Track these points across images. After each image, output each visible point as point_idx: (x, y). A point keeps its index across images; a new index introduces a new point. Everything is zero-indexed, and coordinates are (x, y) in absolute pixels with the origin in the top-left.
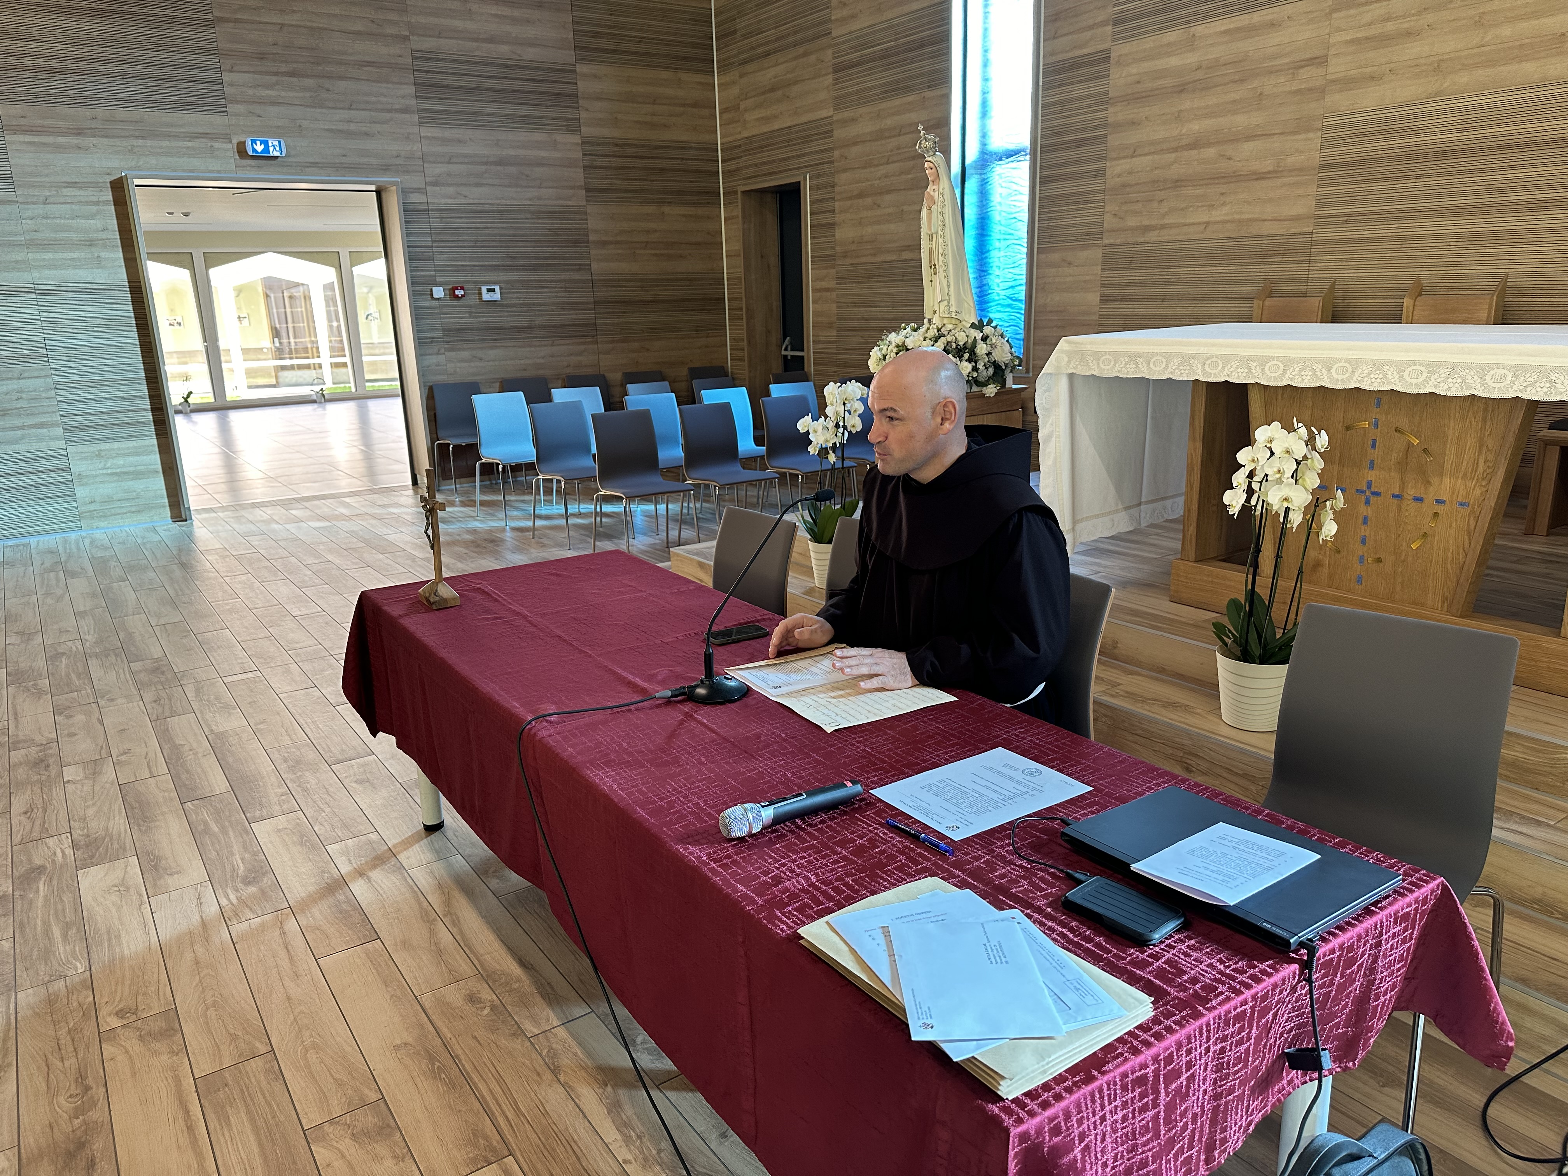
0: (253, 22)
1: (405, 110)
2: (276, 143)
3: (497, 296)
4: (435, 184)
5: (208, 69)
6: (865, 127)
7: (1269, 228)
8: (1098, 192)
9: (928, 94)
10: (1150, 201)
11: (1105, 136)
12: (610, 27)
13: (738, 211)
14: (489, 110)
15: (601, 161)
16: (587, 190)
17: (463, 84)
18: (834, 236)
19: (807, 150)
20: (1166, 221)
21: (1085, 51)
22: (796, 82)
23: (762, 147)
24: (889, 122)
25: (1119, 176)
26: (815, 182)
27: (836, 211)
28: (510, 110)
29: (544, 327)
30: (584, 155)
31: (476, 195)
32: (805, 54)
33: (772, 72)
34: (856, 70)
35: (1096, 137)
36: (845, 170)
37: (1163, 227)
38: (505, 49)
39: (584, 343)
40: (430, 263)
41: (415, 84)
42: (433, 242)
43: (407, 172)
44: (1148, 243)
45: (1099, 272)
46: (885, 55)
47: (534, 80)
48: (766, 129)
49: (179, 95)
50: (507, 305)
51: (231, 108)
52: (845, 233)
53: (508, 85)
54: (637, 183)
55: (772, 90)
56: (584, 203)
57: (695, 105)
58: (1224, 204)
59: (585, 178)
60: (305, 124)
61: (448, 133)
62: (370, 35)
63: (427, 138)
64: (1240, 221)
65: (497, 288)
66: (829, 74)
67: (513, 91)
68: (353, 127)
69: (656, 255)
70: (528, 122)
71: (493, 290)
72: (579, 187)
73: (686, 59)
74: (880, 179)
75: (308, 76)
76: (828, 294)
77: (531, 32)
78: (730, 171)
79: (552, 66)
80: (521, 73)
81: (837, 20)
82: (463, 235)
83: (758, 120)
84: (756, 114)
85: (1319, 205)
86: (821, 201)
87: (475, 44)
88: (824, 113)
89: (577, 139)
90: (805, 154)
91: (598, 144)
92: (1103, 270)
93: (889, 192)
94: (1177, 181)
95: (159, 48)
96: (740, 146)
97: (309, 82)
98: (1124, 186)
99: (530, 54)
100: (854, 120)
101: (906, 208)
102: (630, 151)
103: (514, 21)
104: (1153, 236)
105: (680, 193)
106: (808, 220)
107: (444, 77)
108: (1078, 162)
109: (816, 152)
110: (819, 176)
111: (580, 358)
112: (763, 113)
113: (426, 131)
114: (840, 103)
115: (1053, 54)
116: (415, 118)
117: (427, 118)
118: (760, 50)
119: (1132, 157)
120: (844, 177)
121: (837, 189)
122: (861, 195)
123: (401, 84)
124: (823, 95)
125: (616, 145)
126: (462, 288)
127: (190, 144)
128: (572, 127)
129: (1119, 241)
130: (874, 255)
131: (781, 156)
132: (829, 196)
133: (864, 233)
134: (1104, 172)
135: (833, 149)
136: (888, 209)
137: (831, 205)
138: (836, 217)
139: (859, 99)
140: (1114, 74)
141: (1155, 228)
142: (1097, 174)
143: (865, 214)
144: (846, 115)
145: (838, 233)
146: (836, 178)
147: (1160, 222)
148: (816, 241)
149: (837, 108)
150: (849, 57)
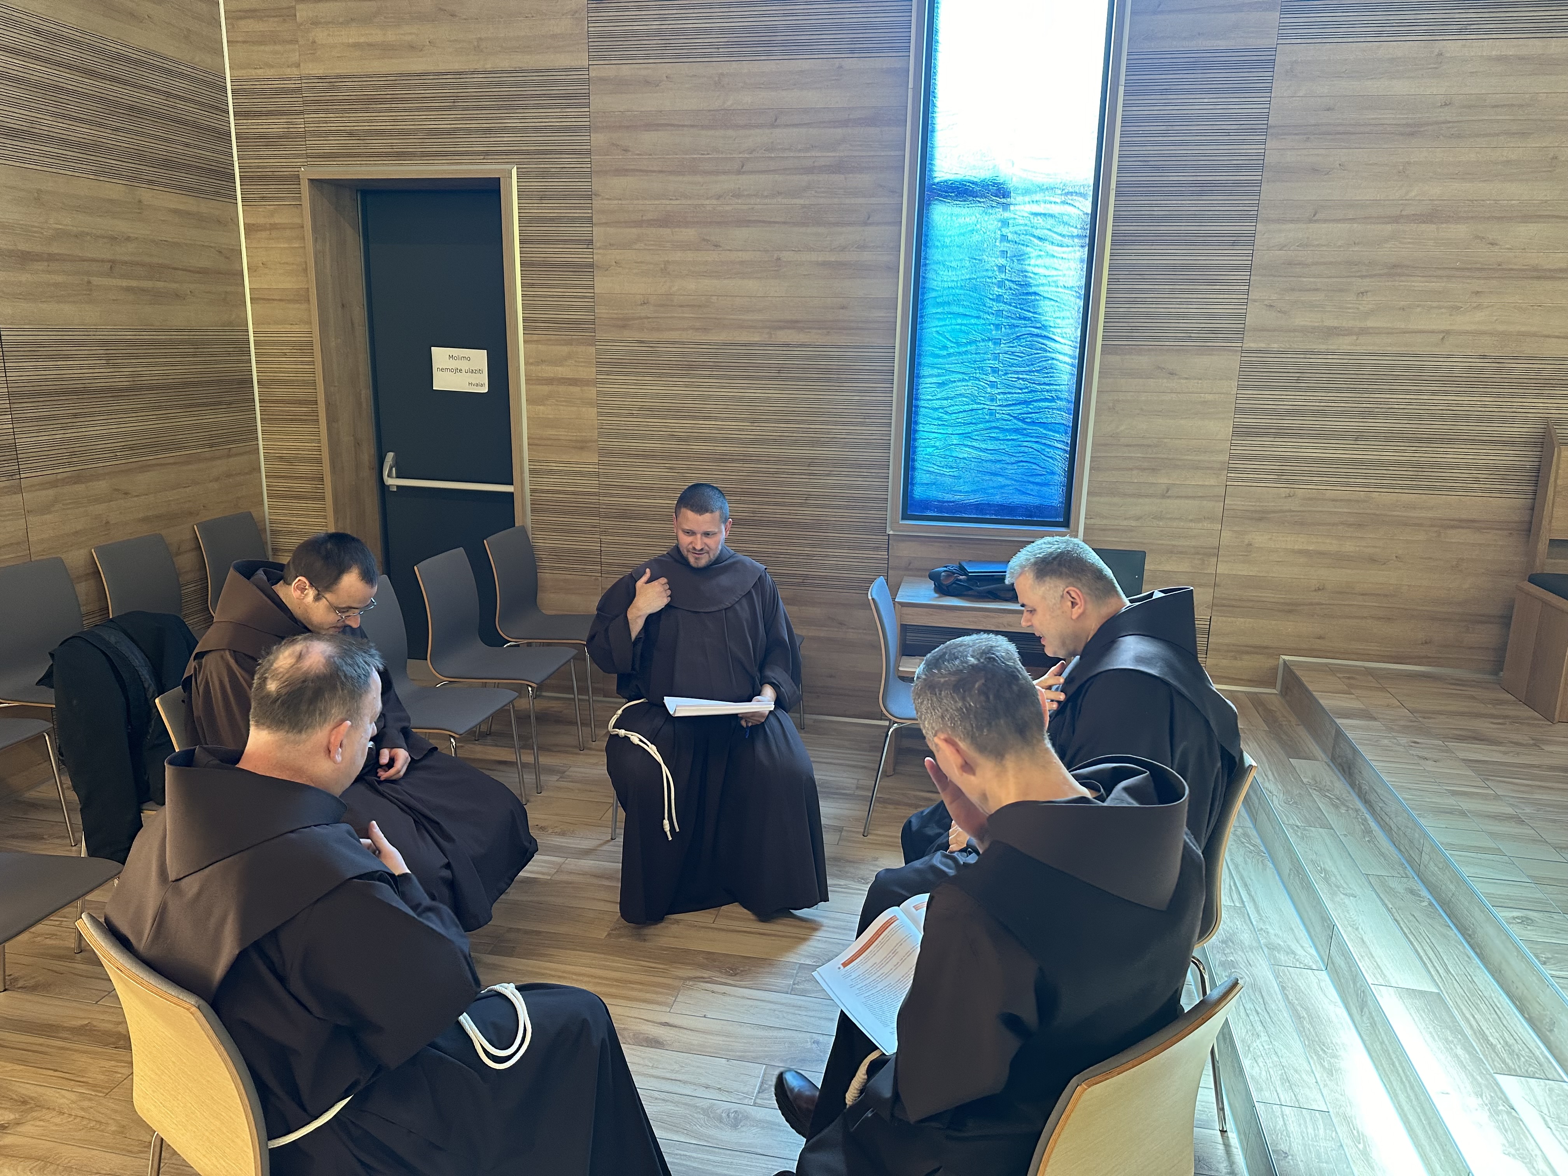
8: (1237, 268)
9: (851, 63)
10: (1341, 290)
11: (1257, 184)
18: (592, 287)
21: (1222, 44)
23: (368, 101)
24: (747, 99)
26: (535, 184)
27: (597, 244)
35: (1234, 183)
36: (621, 172)
37: (1364, 331)
44: (1333, 353)
45: (1235, 391)
48: (380, 67)
52: (619, 285)
54: (85, 129)
58: (1479, 307)
64: (1505, 334)
69: (128, 289)
74: (718, 197)
76: (577, 389)
83: (354, 46)
84: (353, 35)
86: (552, 220)
88: (563, 60)
90: (505, 130)
92: (1239, 387)
93: (743, 222)
94: (1395, 266)
96: (291, 91)
100: (652, 83)
101: (786, 256)
102: (68, 53)
105: (167, 164)
109: (537, 129)
110: (544, 175)
112: (376, 35)
114: (610, 46)
119: (1311, 221)
120: (619, 184)
121: (597, 203)
122: (665, 221)
129: (1275, 346)
130: (702, 330)
131: (429, 126)
132: (577, 213)
133: (674, 289)
134: (1250, 239)
135: (589, 129)
136: (740, 253)
137: (581, 230)
138: (598, 254)
139: (665, 47)
140: (1281, 89)
141: (1348, 332)
142: (1235, 240)
143: (678, 256)
144: (626, 71)
145: (602, 284)
146: (597, 184)
147: (1358, 324)
148: (541, 291)
149: (597, 54)
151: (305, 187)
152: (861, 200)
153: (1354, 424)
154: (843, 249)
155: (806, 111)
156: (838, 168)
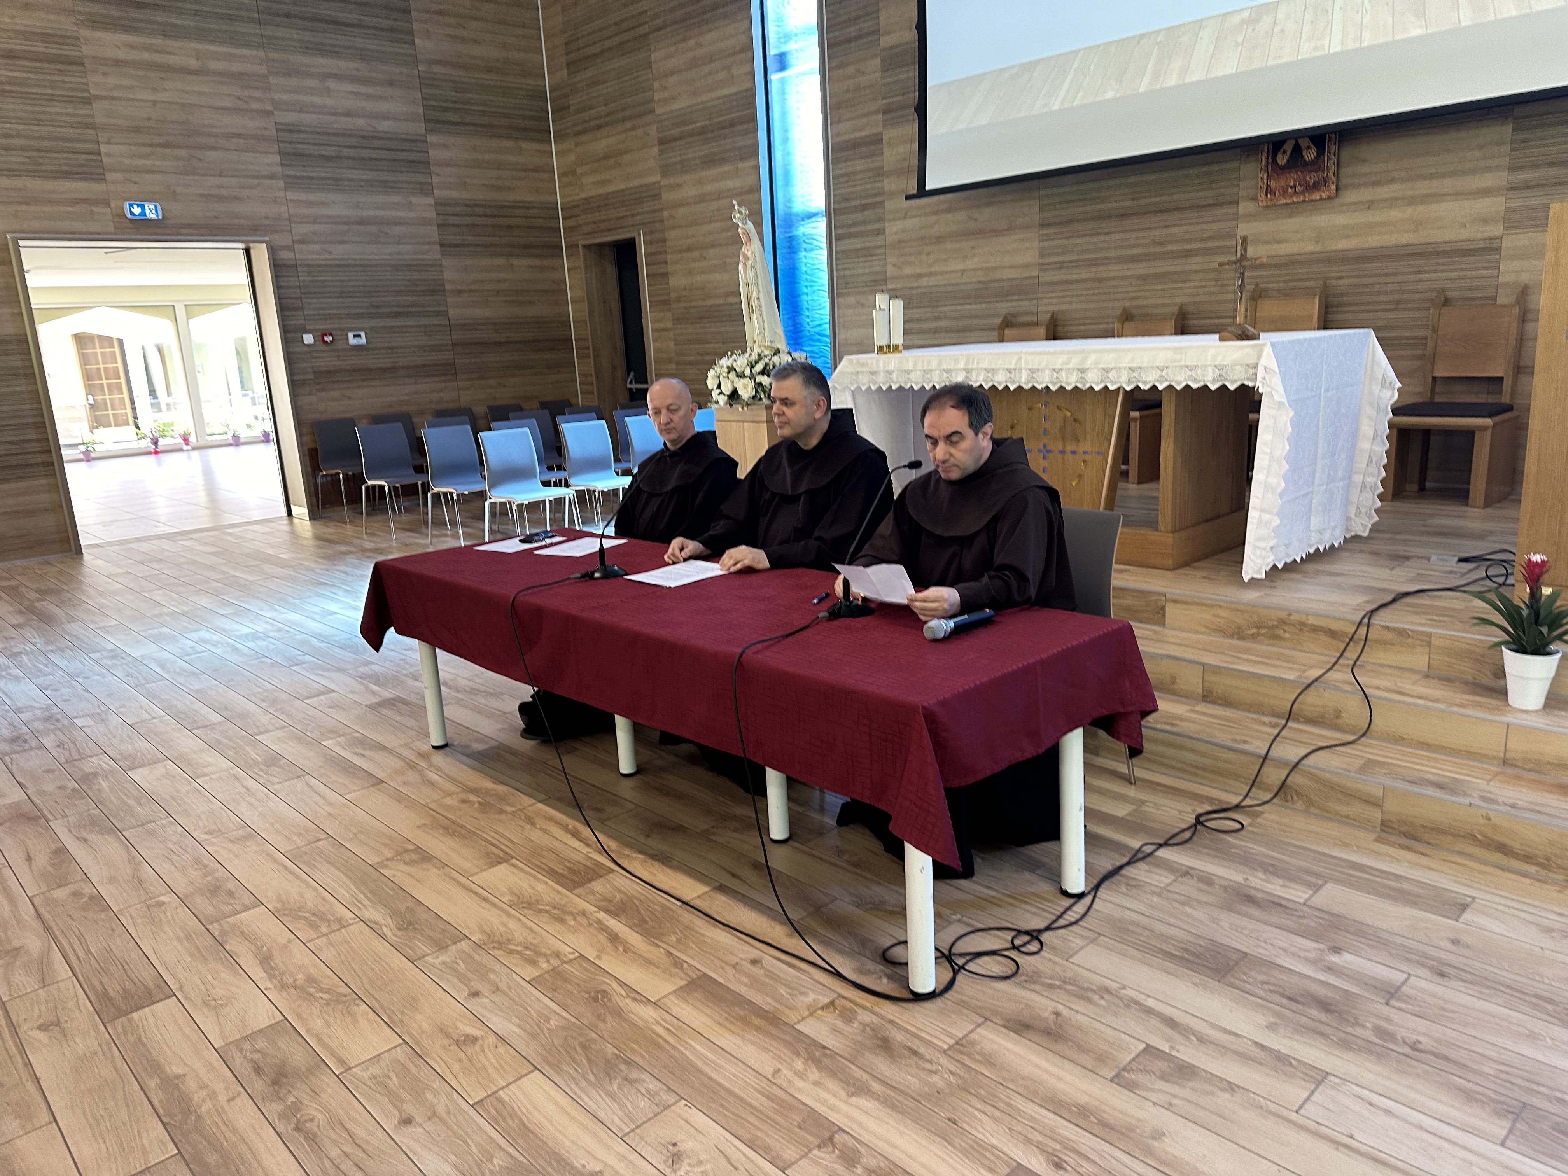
0: (128, 99)
1: (272, 177)
2: (152, 206)
3: (363, 341)
4: (302, 242)
5: (85, 141)
6: (689, 192)
7: (1007, 274)
8: (880, 247)
10: (920, 253)
11: (883, 202)
12: (455, 102)
13: (580, 263)
14: (349, 176)
15: (454, 220)
16: (442, 245)
17: (324, 153)
18: (668, 284)
19: (639, 211)
20: (933, 270)
21: (863, 134)
22: (626, 152)
23: (599, 207)
24: (709, 188)
25: (896, 233)
26: (648, 238)
27: (669, 263)
28: (368, 175)
29: (408, 367)
30: (438, 214)
31: (339, 252)
32: (634, 128)
33: (604, 143)
34: (678, 143)
35: (876, 203)
36: (674, 228)
37: (931, 274)
38: (361, 122)
39: (445, 381)
40: (300, 313)
41: (280, 153)
42: (302, 293)
43: (276, 232)
44: (921, 287)
46: (702, 132)
47: (388, 150)
48: (601, 191)
49: (60, 165)
50: (372, 349)
51: (109, 176)
52: (677, 282)
53: (365, 153)
55: (606, 157)
56: (439, 257)
57: (536, 170)
58: (974, 255)
59: (439, 235)
60: (179, 189)
61: (312, 197)
62: (236, 110)
63: (292, 201)
64: (987, 268)
65: (363, 334)
66: (656, 145)
67: (371, 159)
68: (223, 192)
69: (507, 301)
70: (386, 186)
71: (360, 336)
72: (434, 243)
73: (525, 129)
74: (704, 235)
75: (180, 147)
76: (666, 333)
77: (384, 107)
78: (570, 227)
79: (404, 136)
80: (378, 143)
81: (659, 100)
82: (329, 287)
83: (594, 183)
84: (591, 179)
85: (1042, 255)
86: (654, 254)
87: (333, 118)
88: (653, 179)
89: (431, 201)
90: (638, 214)
91: (449, 205)
93: (713, 246)
95: (40, 122)
96: (578, 206)
97: (183, 153)
98: (900, 242)
99: (385, 126)
100: (679, 185)
102: (479, 210)
103: (368, 97)
104: (924, 282)
105: (526, 247)
106: (644, 270)
107: (307, 147)
108: (864, 223)
109: (648, 212)
110: (651, 232)
111: (442, 395)
112: (599, 177)
113: (290, 195)
114: (665, 171)
115: (838, 135)
116: (281, 183)
117: (292, 183)
118: (592, 124)
120: (673, 234)
121: (668, 244)
122: (688, 249)
123: (266, 153)
124: (651, 163)
125: (467, 205)
126: (331, 334)
127: (70, 209)
128: (426, 189)
130: (705, 299)
131: (617, 215)
132: (661, 250)
133: (694, 281)
134: (883, 231)
135: (662, 209)
136: (711, 262)
138: (669, 267)
139: (683, 168)
140: (887, 152)
141: (927, 275)
142: (879, 232)
143: (694, 265)
144: (672, 181)
145: (672, 282)
146: (667, 235)
147: (928, 271)
148: (653, 288)
149: (664, 175)
150: (672, 132)
153: (933, 325)
155: (728, 190)
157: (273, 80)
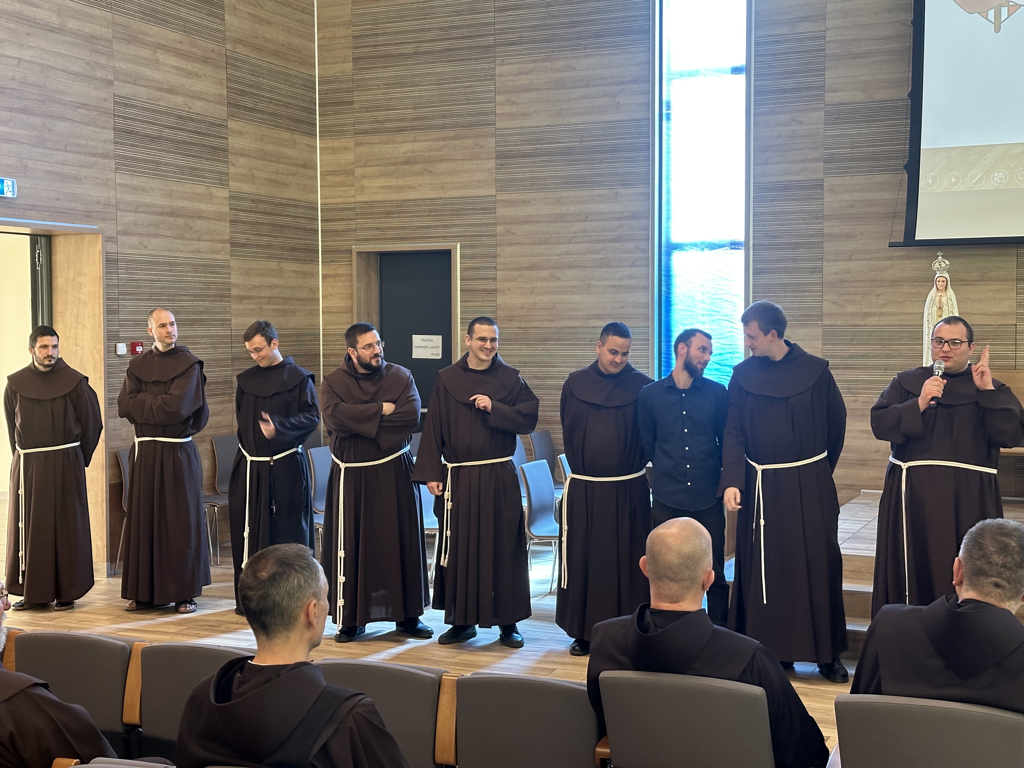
1: (105, 156)
4: (125, 233)
6: (540, 210)
8: (817, 284)
9: (621, 191)
10: (868, 294)
11: (822, 243)
12: (251, 86)
14: (166, 160)
15: (243, 216)
16: (233, 244)
18: (496, 301)
19: (456, 222)
21: (798, 178)
22: (443, 160)
23: (387, 213)
25: (836, 274)
26: (469, 251)
27: (498, 279)
28: (181, 161)
30: (231, 209)
32: (459, 138)
33: (407, 147)
35: (811, 243)
36: (511, 244)
37: (882, 314)
41: (115, 129)
42: (120, 294)
44: (868, 326)
45: (821, 346)
46: (570, 152)
47: (199, 133)
52: (510, 300)
53: (181, 136)
54: (265, 239)
56: (228, 257)
59: (231, 232)
60: (31, 164)
61: (136, 182)
62: (84, 77)
63: (120, 184)
66: (492, 158)
67: (184, 142)
68: (66, 169)
69: (275, 310)
70: (192, 174)
74: (559, 255)
75: (35, 114)
77: (198, 86)
78: (332, 231)
79: (212, 120)
80: (192, 125)
81: (504, 114)
82: (140, 287)
83: (384, 187)
85: (1019, 306)
86: (475, 269)
87: (159, 94)
88: (484, 192)
89: (225, 193)
90: (455, 225)
92: (823, 344)
94: (893, 281)
96: (351, 209)
98: (840, 281)
99: (198, 106)
100: (525, 202)
101: (593, 283)
102: (262, 207)
103: (187, 73)
107: (136, 123)
109: (472, 225)
110: (473, 246)
111: (220, 418)
112: (393, 182)
113: (121, 179)
114: (505, 185)
116: (112, 164)
117: (121, 164)
119: (849, 260)
120: (510, 250)
121: (499, 260)
122: (533, 267)
123: (102, 128)
124: (481, 176)
125: (253, 201)
126: (140, 344)
128: (223, 181)
129: (839, 323)
130: (553, 321)
131: (419, 224)
132: (489, 265)
133: (537, 300)
134: (820, 270)
135: (495, 224)
136: (570, 282)
137: (490, 273)
138: (499, 284)
139: (533, 185)
140: (828, 197)
141: (874, 315)
142: (814, 271)
143: (539, 284)
144: (514, 197)
145: (501, 300)
146: (499, 250)
147: (879, 310)
148: (469, 304)
149: (500, 189)
150: (521, 148)
151: (354, 255)
152: (629, 255)
154: (621, 279)
155: (600, 213)
156: (617, 240)
157: (116, 46)
